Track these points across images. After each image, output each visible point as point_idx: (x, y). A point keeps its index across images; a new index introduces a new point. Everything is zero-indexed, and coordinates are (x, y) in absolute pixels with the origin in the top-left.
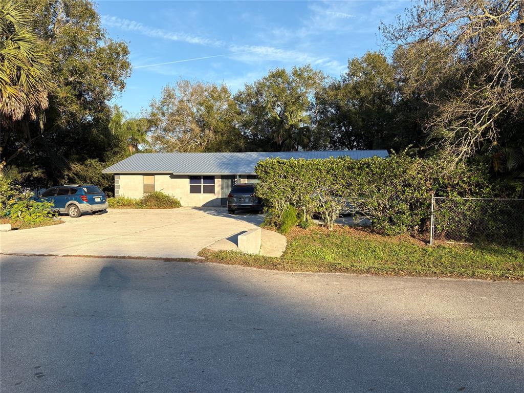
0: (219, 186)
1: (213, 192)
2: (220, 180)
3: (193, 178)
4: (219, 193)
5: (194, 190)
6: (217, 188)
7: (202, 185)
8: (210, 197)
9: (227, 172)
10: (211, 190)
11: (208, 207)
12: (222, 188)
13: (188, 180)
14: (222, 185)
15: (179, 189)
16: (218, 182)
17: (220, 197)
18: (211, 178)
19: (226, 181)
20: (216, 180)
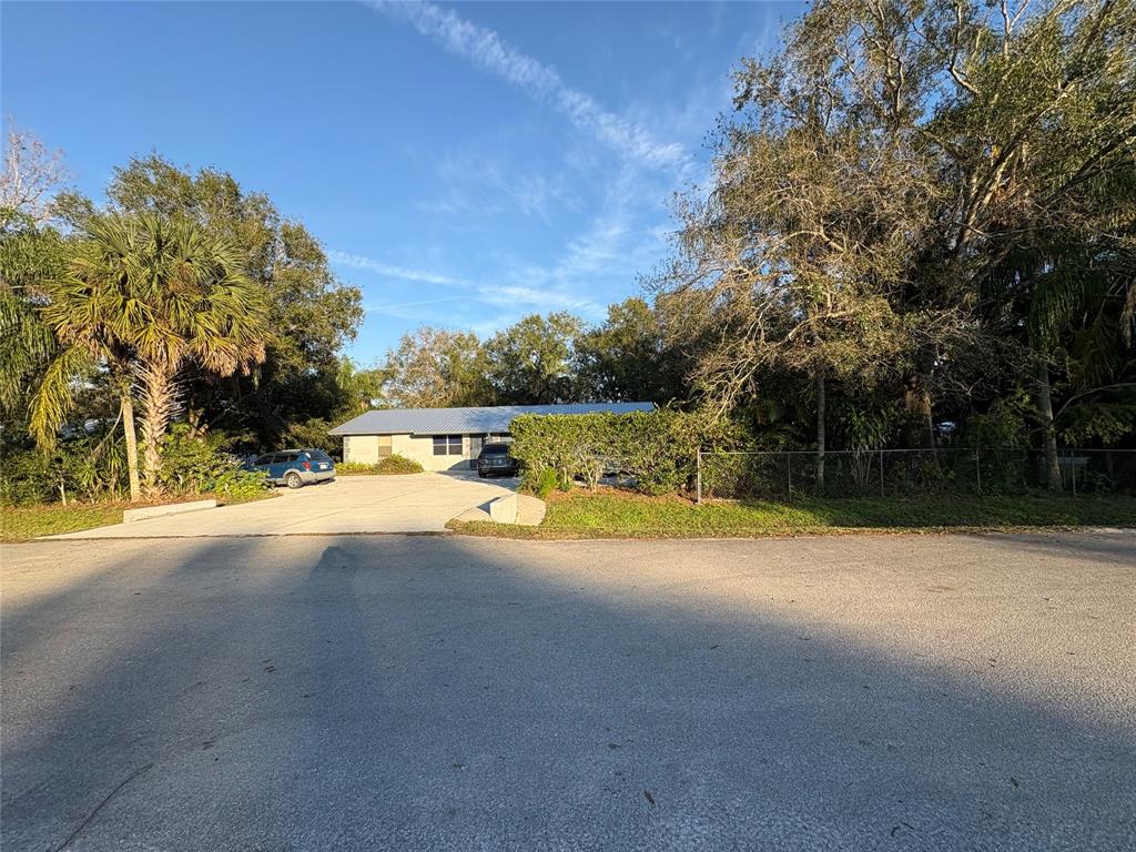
0: (468, 445)
1: (461, 453)
2: (469, 439)
3: (437, 438)
4: (467, 454)
5: (439, 451)
6: (465, 449)
7: (448, 445)
8: (457, 459)
9: (476, 430)
10: (458, 451)
11: (455, 471)
12: (471, 448)
13: (431, 440)
14: (471, 445)
15: (421, 451)
16: (466, 441)
17: (469, 458)
18: (458, 437)
19: (474, 439)
20: (464, 439)
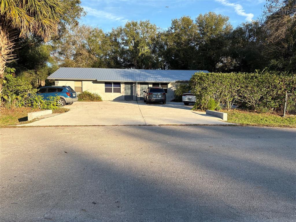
0: (123, 88)
1: (120, 92)
2: (124, 85)
3: (107, 83)
4: (123, 93)
5: (108, 90)
6: (122, 90)
7: (113, 87)
8: (118, 95)
9: (130, 81)
10: (119, 91)
11: (118, 100)
12: (125, 90)
13: (104, 85)
14: (125, 88)
15: (99, 89)
16: (123, 86)
17: (124, 95)
18: (118, 84)
19: (127, 85)
20: (122, 85)
